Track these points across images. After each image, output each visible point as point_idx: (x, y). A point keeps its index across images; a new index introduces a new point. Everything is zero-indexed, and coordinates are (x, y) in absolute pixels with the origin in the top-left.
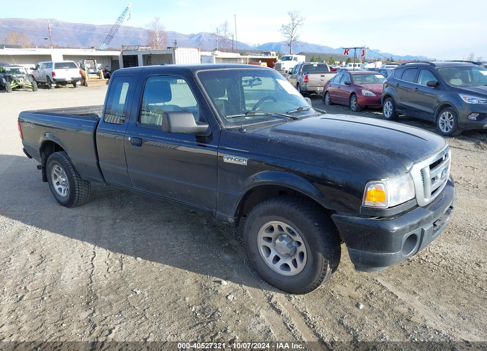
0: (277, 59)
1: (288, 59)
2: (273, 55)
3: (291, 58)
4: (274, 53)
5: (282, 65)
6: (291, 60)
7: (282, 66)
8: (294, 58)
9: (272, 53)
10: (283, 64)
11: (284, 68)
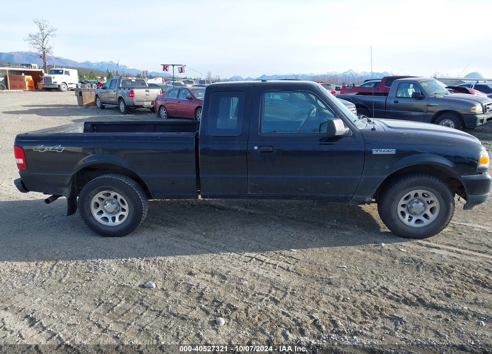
0: (43, 72)
1: (57, 72)
2: (35, 67)
3: (61, 71)
4: (36, 65)
5: (52, 79)
6: (62, 73)
7: (53, 81)
8: (65, 71)
9: (33, 65)
10: (54, 77)
11: (56, 82)
